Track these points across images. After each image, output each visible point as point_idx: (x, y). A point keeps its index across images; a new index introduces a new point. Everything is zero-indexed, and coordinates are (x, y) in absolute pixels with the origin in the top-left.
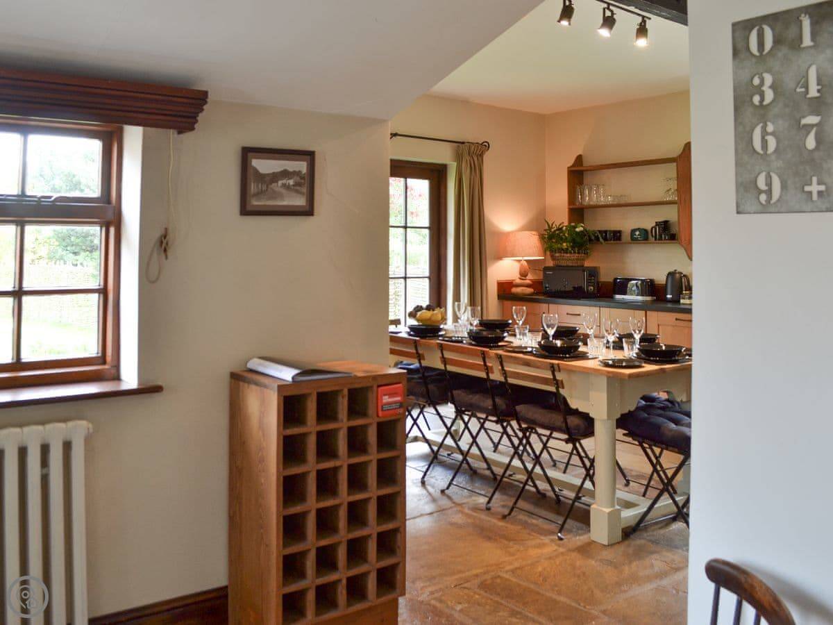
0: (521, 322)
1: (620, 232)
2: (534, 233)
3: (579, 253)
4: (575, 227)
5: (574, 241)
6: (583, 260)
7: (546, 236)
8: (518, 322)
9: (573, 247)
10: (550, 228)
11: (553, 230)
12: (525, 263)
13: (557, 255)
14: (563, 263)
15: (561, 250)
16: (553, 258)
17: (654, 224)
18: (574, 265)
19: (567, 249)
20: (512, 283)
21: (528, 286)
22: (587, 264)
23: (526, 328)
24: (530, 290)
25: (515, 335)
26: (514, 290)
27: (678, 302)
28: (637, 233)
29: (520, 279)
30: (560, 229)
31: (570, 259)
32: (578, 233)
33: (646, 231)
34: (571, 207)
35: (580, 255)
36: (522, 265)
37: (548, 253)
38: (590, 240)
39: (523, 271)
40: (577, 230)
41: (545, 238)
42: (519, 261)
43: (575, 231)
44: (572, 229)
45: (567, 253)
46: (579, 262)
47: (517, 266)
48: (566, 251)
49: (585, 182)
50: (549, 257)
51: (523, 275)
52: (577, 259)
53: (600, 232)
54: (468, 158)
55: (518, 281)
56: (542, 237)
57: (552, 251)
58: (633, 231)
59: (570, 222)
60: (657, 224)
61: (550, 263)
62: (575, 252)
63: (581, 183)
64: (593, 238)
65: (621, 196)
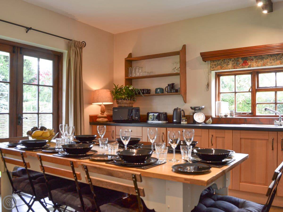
0: (103, 136)
1: (150, 90)
2: (108, 90)
3: (130, 100)
4: (128, 87)
5: (128, 94)
6: (133, 104)
7: (114, 92)
8: (100, 136)
9: (128, 97)
10: (116, 88)
11: (118, 89)
12: (104, 106)
13: (120, 101)
14: (123, 105)
15: (121, 99)
16: (118, 103)
17: (167, 85)
18: (128, 106)
19: (125, 98)
20: (97, 116)
21: (105, 118)
22: (134, 106)
23: (106, 140)
24: (106, 120)
25: (99, 145)
26: (98, 120)
27: (180, 123)
28: (159, 90)
29: (101, 114)
30: (121, 88)
31: (126, 103)
32: (130, 90)
33: (163, 89)
34: (126, 78)
35: (131, 101)
36: (102, 107)
37: (115, 100)
38: (136, 94)
39: (102, 110)
40: (130, 88)
41: (114, 93)
42: (101, 105)
43: (129, 89)
44: (127, 88)
45: (125, 100)
46: (130, 104)
47: (100, 108)
48: (124, 99)
49: (133, 66)
50: (116, 103)
51: (103, 112)
52: (130, 103)
53: (141, 90)
54: (74, 48)
55: (100, 115)
56: (112, 92)
57: (117, 99)
58: (156, 90)
59: (126, 85)
60: (169, 85)
61: (116, 106)
62: (129, 100)
63: (131, 66)
64: (137, 93)
65: (151, 72)
